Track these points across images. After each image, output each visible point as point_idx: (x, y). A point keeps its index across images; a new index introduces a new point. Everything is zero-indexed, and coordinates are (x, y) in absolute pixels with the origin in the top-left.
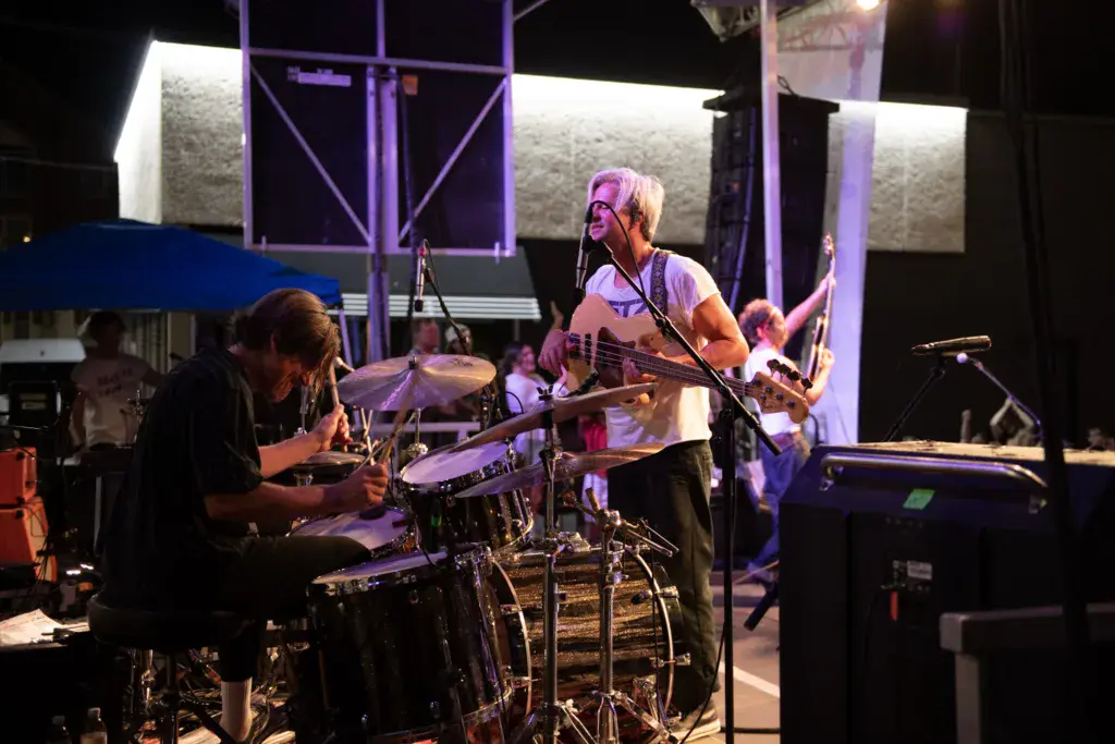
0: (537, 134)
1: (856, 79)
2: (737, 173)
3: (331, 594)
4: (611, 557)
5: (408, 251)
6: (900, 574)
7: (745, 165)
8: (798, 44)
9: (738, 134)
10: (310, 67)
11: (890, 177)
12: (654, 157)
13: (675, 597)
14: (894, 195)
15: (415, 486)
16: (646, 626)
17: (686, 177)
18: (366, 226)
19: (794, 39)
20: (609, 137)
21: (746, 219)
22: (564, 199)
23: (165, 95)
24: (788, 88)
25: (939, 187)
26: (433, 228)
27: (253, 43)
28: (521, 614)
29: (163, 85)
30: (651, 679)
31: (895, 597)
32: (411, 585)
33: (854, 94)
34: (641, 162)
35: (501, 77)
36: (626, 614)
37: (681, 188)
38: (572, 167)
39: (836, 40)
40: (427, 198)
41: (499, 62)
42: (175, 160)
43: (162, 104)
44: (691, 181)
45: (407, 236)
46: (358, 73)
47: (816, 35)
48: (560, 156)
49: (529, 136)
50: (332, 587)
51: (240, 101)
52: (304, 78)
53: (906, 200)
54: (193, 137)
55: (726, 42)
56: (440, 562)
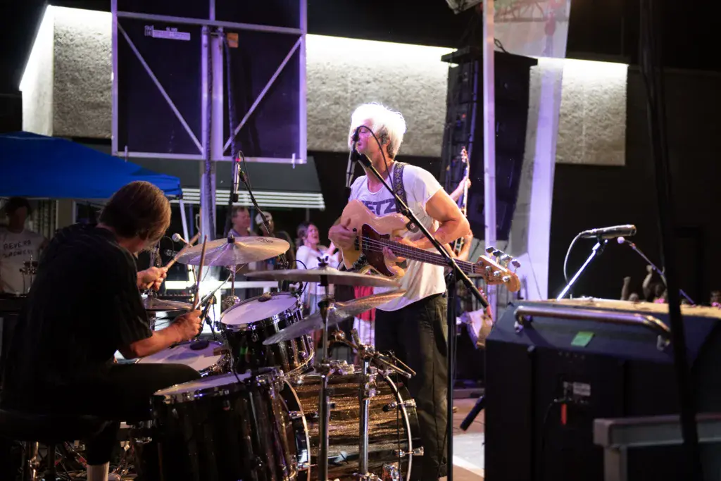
0: (324, 76)
1: (550, 41)
2: (464, 108)
3: (168, 403)
4: (368, 379)
5: (229, 159)
6: (568, 391)
7: (470, 102)
8: (509, 16)
9: (466, 80)
10: (161, 26)
11: (573, 112)
12: (407, 94)
13: (413, 407)
14: (577, 124)
15: (230, 326)
16: (393, 427)
17: (430, 110)
18: (200, 141)
19: (505, 13)
20: (375, 80)
21: (471, 140)
22: (342, 123)
23: (56, 44)
24: (501, 48)
25: (609, 119)
26: (246, 143)
27: (120, 8)
28: (304, 418)
29: (55, 36)
30: (395, 465)
31: (564, 408)
32: (225, 397)
33: (548, 53)
34: (398, 98)
35: (297, 37)
36: (379, 419)
37: (426, 117)
38: (348, 100)
39: (536, 14)
40: (243, 122)
41: (297, 25)
42: (62, 90)
43: (55, 50)
44: (433, 112)
45: (229, 148)
46: (195, 31)
47: (522, 10)
48: (340, 93)
49: (318, 78)
50: (168, 397)
51: (110, 49)
52: (157, 34)
53: (584, 127)
54: (77, 74)
55: (458, 14)
56: (246, 380)
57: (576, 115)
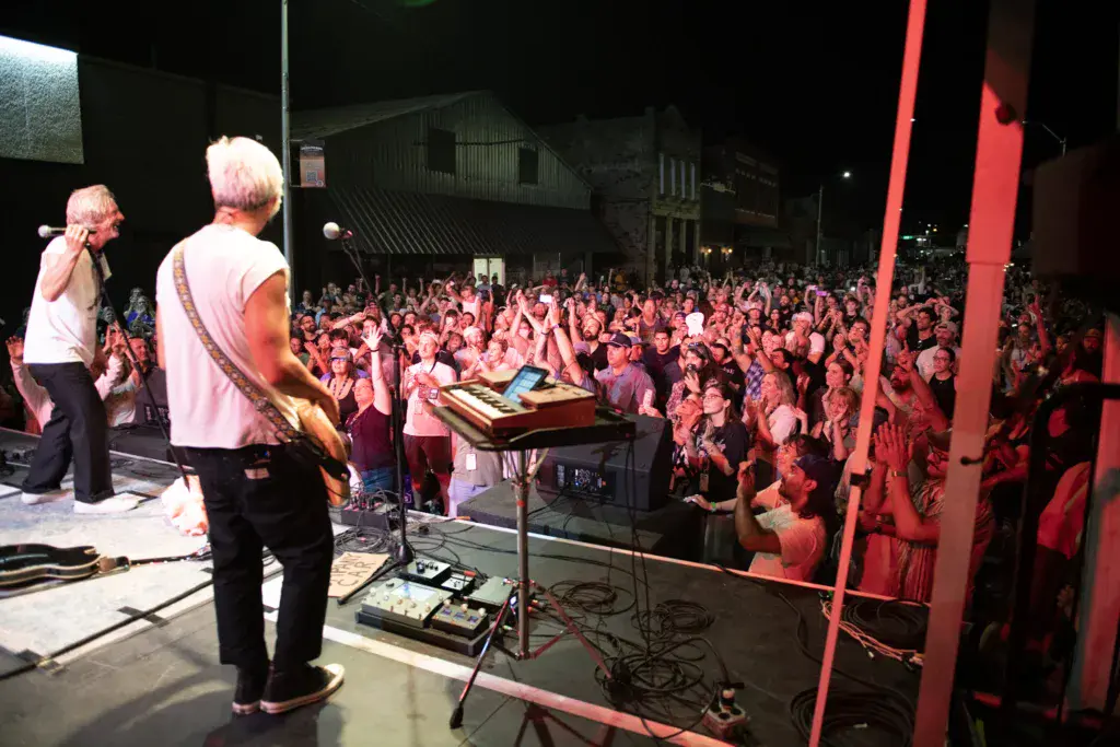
11: (11, 99)
25: (58, 111)
53: (28, 118)
57: (15, 103)
